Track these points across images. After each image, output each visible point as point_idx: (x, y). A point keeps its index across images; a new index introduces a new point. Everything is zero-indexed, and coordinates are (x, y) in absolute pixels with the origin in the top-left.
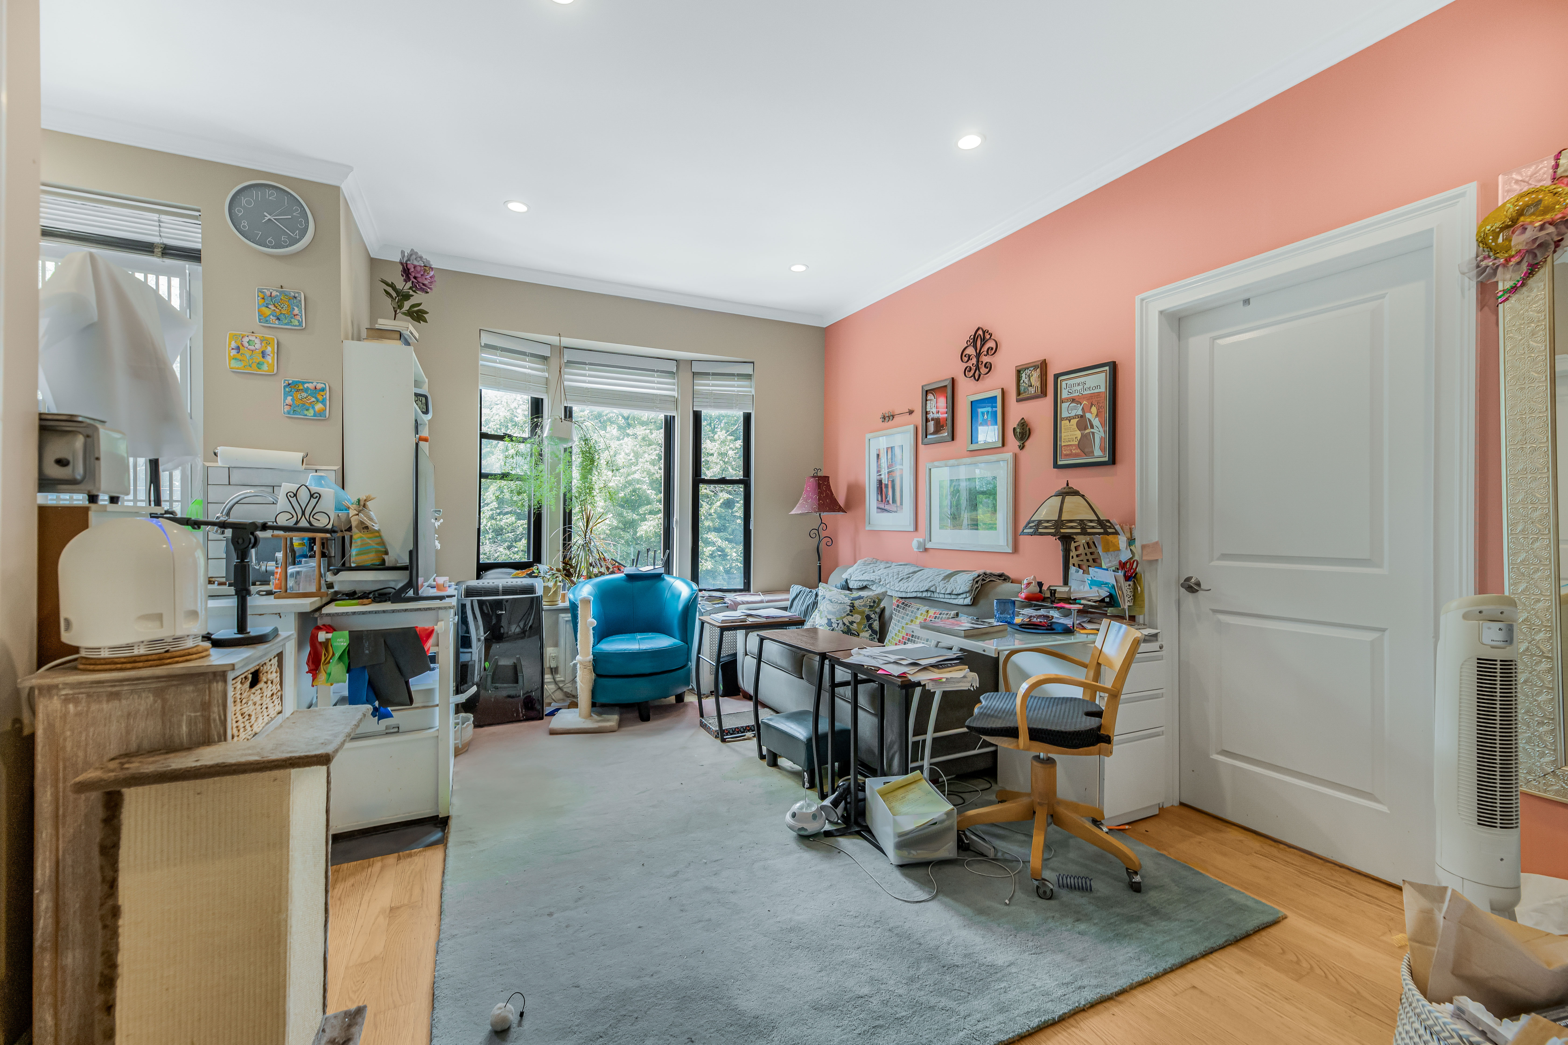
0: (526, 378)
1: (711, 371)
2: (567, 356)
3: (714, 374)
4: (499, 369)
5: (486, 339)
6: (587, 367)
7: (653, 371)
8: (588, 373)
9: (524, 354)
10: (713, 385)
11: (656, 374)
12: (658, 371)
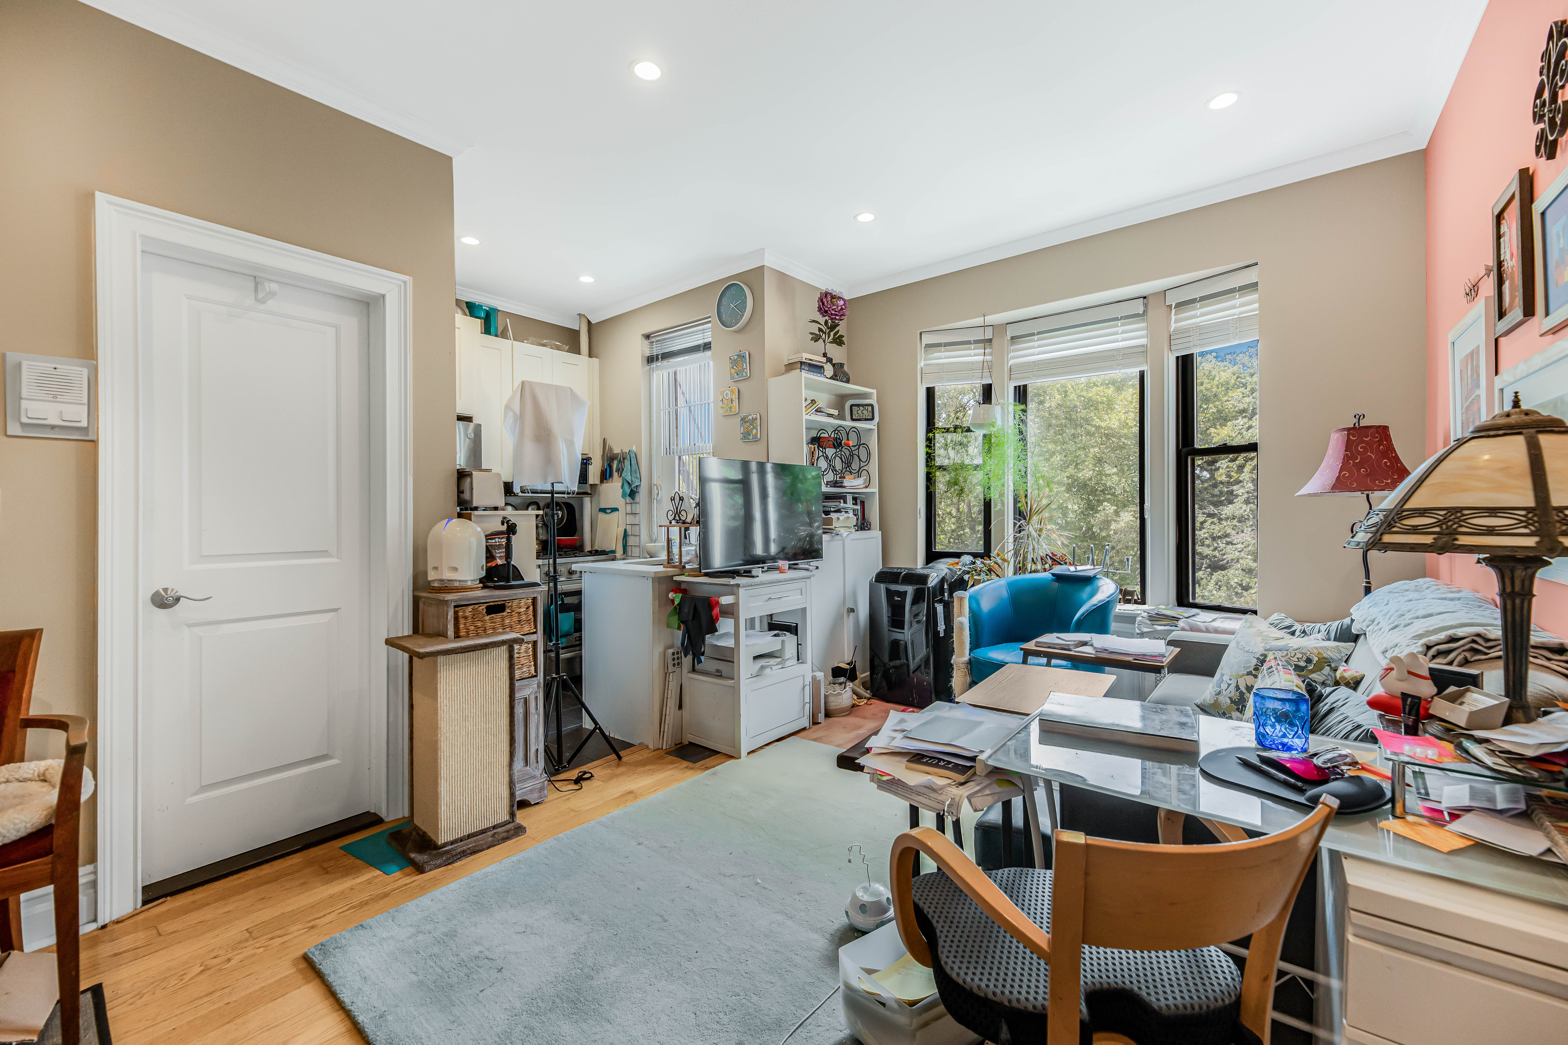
0: (970, 367)
1: (1197, 296)
2: (1011, 332)
3: (1203, 299)
4: (943, 364)
5: (927, 339)
6: (1036, 337)
7: (1116, 319)
8: (1036, 344)
9: (969, 342)
10: (1202, 315)
11: (1119, 323)
12: (1122, 318)
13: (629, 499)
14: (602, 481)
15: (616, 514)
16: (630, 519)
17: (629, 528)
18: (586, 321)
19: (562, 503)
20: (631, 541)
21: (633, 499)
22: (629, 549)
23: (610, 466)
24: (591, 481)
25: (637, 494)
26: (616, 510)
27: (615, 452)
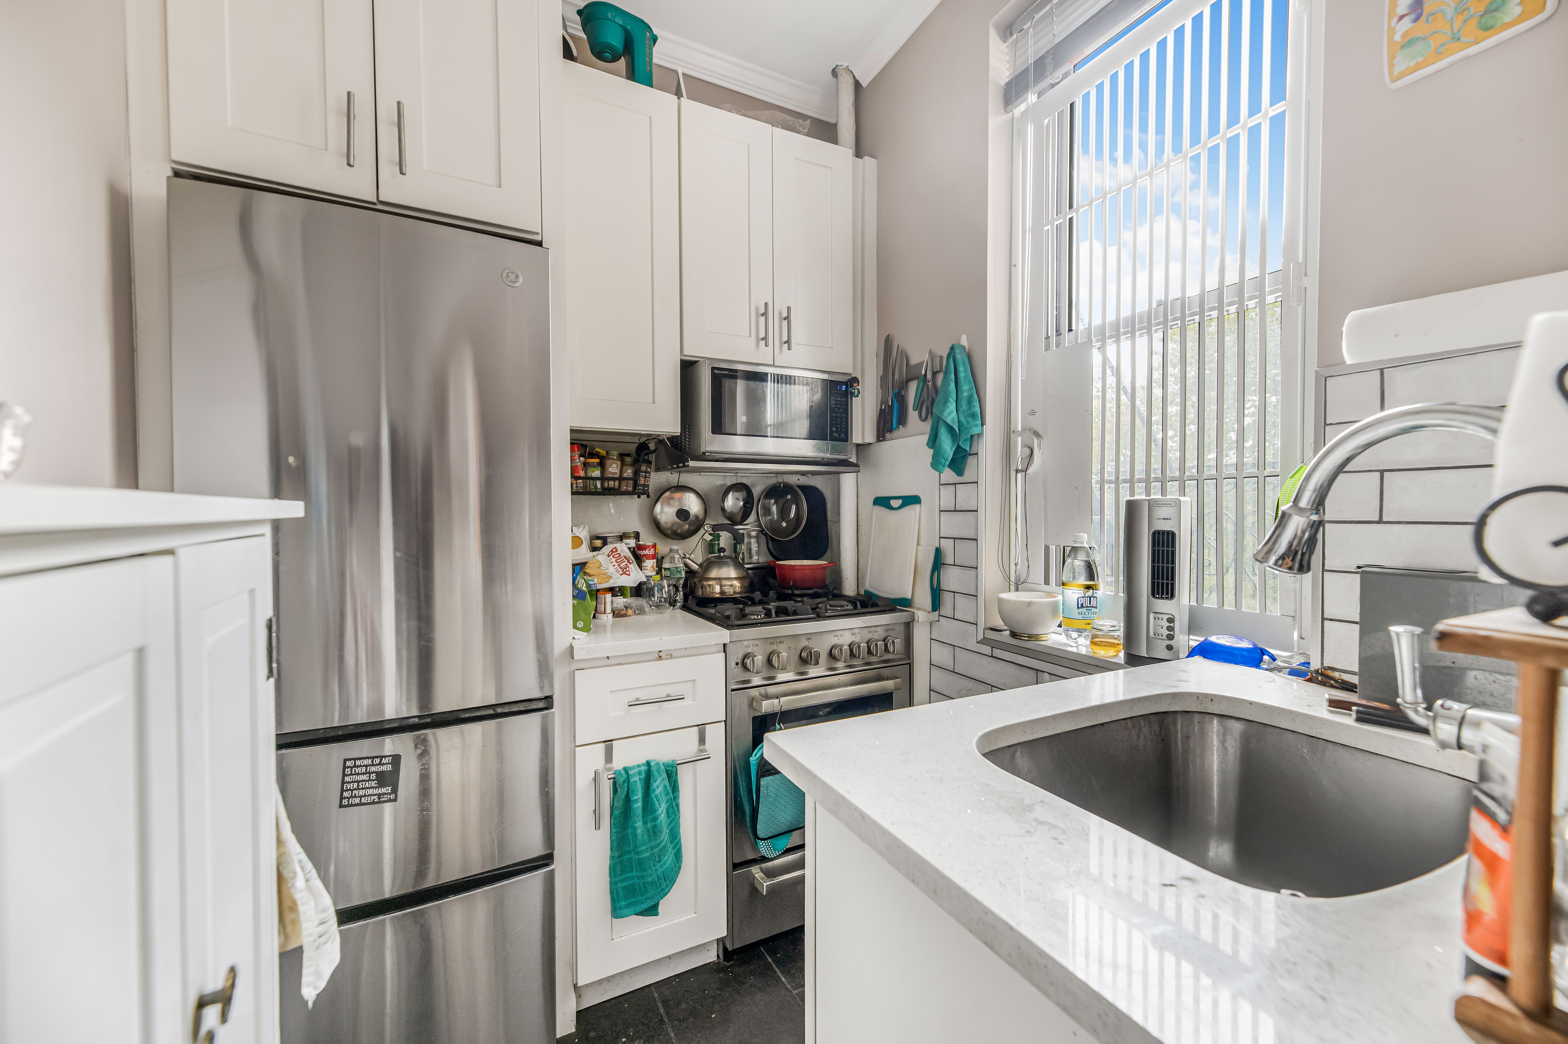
13: (949, 475)
14: (881, 436)
15: (913, 510)
16: (952, 525)
17: (947, 545)
18: (851, 81)
19: (799, 486)
20: (951, 579)
21: (960, 472)
22: (947, 598)
23: (901, 399)
24: (857, 438)
25: (971, 461)
26: (912, 500)
27: (914, 361)
